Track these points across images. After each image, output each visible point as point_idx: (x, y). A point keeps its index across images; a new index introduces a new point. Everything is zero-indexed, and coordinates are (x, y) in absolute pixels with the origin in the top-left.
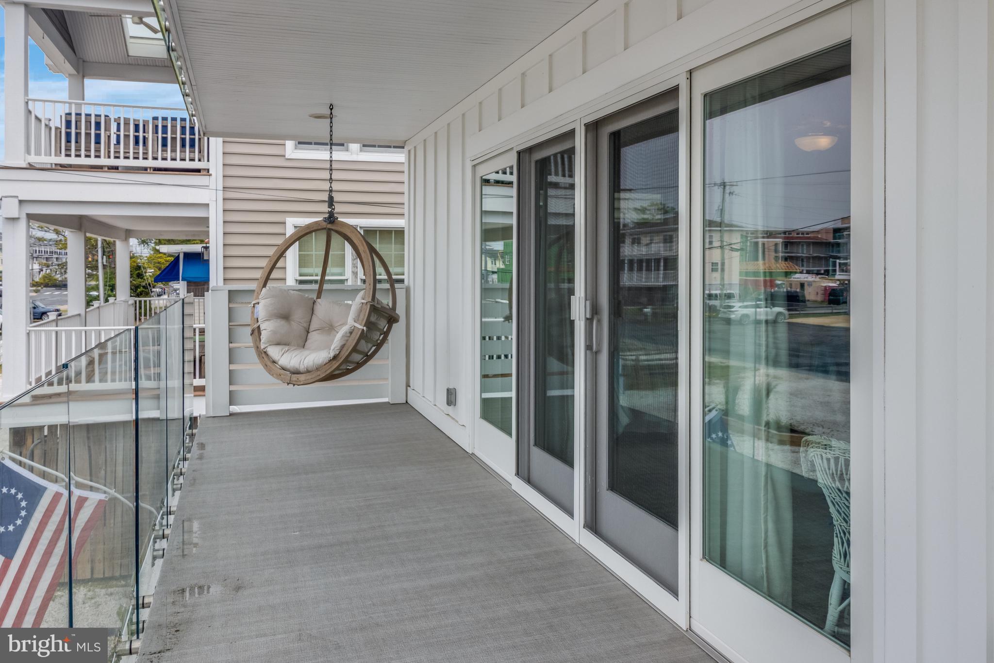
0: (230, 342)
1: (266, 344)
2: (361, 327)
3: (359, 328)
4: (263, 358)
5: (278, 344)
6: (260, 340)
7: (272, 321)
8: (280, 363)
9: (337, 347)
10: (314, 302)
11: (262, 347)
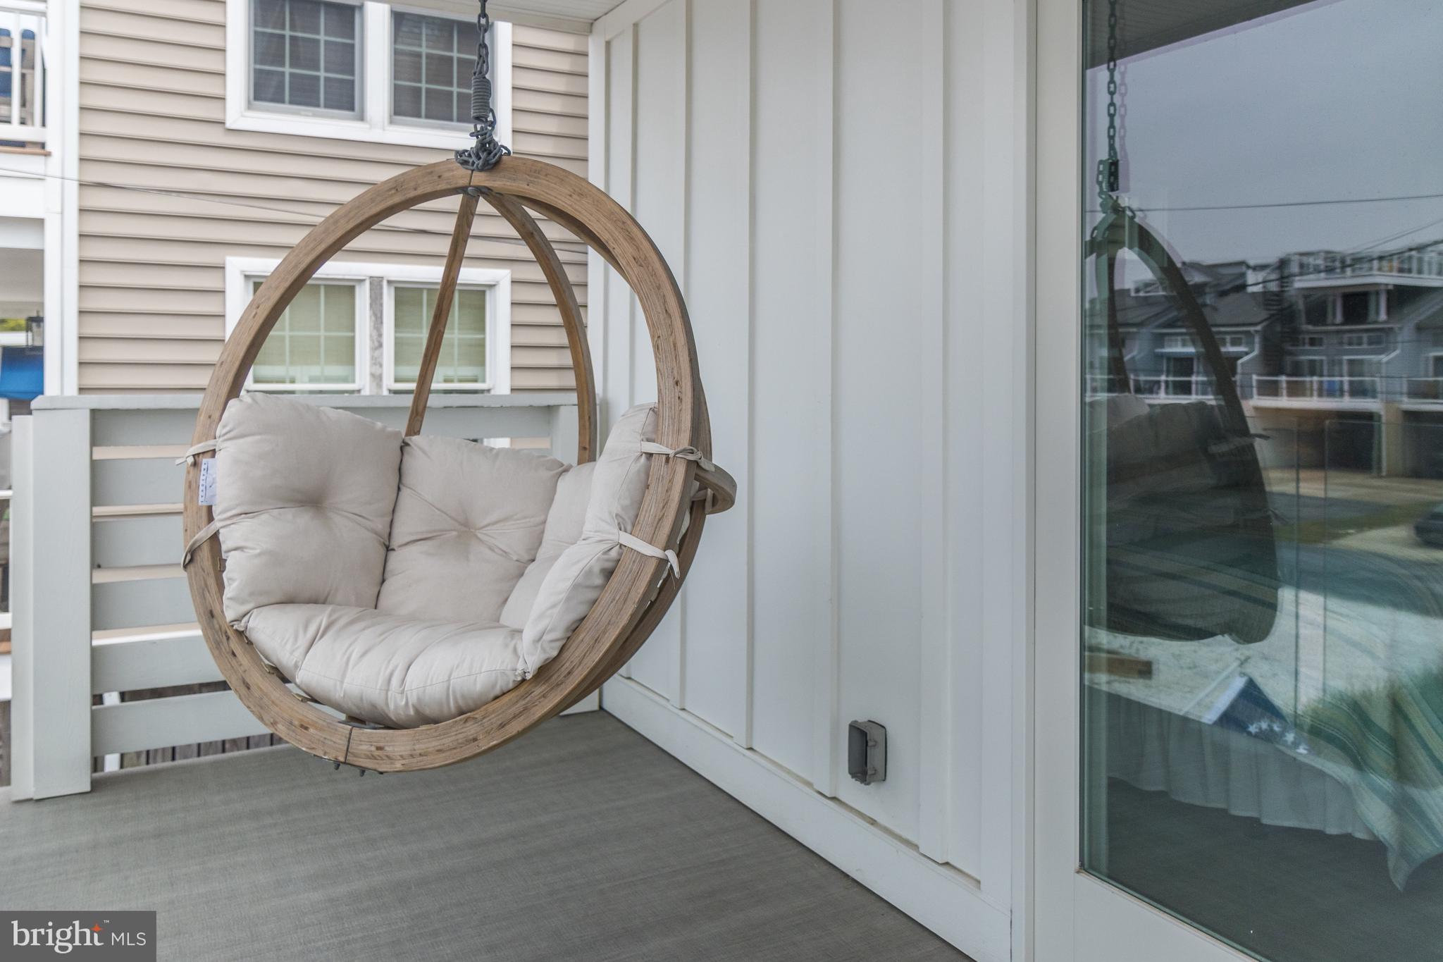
0: (96, 565)
1: (243, 602)
2: (653, 551)
3: (643, 555)
4: (234, 654)
5: (289, 600)
6: (221, 586)
7: (264, 517)
8: (302, 676)
9: (551, 630)
10: (404, 445)
11: (230, 615)
